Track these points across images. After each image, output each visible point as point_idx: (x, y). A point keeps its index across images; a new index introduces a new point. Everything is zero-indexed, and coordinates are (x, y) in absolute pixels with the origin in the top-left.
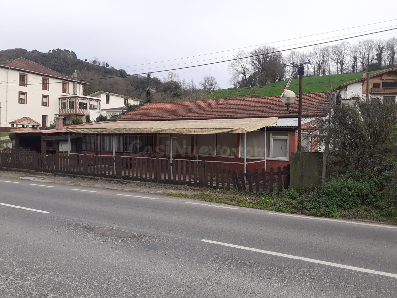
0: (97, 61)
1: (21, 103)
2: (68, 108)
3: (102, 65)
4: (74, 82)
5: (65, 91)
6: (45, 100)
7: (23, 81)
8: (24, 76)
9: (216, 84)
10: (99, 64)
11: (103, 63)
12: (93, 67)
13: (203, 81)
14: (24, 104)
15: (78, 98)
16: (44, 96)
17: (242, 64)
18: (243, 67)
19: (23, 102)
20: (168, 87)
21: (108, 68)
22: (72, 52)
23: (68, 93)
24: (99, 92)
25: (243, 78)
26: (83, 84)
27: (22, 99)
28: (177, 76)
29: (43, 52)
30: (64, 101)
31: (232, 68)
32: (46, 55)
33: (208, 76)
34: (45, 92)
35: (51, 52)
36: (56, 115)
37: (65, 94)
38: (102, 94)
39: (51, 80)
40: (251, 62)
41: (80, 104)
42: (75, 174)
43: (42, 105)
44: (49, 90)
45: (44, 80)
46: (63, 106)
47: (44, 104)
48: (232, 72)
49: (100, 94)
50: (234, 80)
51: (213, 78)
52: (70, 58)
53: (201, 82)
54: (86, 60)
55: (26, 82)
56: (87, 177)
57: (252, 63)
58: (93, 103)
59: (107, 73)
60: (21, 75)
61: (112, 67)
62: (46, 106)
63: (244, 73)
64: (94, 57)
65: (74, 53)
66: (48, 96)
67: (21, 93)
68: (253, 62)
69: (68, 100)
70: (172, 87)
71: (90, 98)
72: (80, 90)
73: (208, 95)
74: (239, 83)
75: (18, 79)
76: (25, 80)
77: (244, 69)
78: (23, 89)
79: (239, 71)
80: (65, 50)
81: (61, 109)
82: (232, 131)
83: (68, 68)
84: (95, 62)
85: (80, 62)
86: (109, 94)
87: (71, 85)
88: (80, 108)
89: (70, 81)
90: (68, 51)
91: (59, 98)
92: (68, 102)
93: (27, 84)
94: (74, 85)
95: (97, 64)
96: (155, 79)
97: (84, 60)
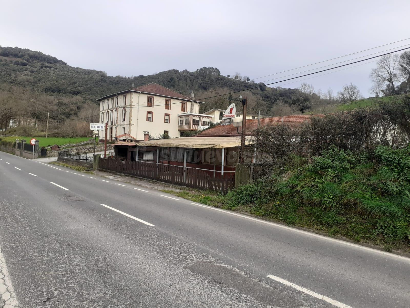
0: (238, 76)
1: (149, 121)
2: (185, 125)
3: (242, 80)
4: (191, 102)
5: (183, 109)
6: (167, 118)
7: (150, 103)
8: (151, 98)
9: (358, 93)
10: (241, 79)
11: (244, 77)
12: (234, 83)
13: (343, 91)
14: (151, 121)
15: (192, 116)
16: (166, 115)
17: (388, 69)
18: (390, 73)
19: (150, 120)
20: (297, 99)
21: (249, 83)
22: (216, 69)
23: (186, 112)
24: (213, 109)
25: (388, 86)
26: (199, 103)
27: (150, 117)
28: (311, 87)
29: (192, 71)
30: (182, 119)
31: (375, 75)
32: (194, 74)
33: (349, 84)
34: (168, 112)
35: (199, 71)
36: (144, 132)
37: (183, 112)
38: (216, 112)
39: (173, 101)
40: (400, 67)
41: (194, 120)
42: (135, 176)
43: (165, 122)
44: (170, 110)
45: (167, 101)
46: (181, 123)
47: (166, 121)
48: (375, 79)
49: (214, 111)
50: (375, 89)
51: (354, 87)
52: (215, 75)
53: (339, 92)
54: (229, 76)
55: (152, 104)
56: (140, 177)
57: (402, 68)
58: (204, 120)
59: (247, 87)
60: (149, 98)
61: (253, 82)
62: (168, 123)
63: (390, 80)
64: (236, 73)
65: (218, 70)
66: (170, 114)
67: (149, 112)
68: (402, 66)
69: (185, 117)
70: (301, 100)
71: (202, 116)
72: (196, 109)
73: (341, 107)
74: (382, 91)
75: (147, 101)
76: (152, 102)
77: (391, 75)
78: (150, 109)
79: (384, 79)
80: (211, 68)
81: (179, 125)
82: (214, 146)
83: (212, 84)
84: (237, 77)
85: (223, 78)
86: (222, 111)
87: (189, 104)
88: (193, 124)
89: (188, 101)
90: (213, 68)
91: (179, 116)
92: (184, 119)
93: (153, 106)
94: (191, 105)
95: (239, 79)
96: (295, 91)
97: (227, 76)
